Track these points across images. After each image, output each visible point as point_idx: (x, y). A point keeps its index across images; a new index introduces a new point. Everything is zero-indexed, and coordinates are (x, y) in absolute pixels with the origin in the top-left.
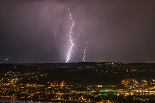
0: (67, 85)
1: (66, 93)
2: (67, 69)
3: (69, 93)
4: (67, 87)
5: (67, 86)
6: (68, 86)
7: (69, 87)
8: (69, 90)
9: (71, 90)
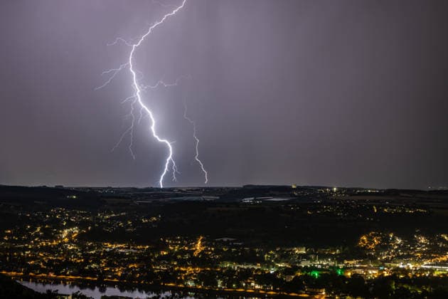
0: (211, 246)
1: (208, 269)
3: (216, 267)
4: (212, 252)
5: (211, 250)
6: (213, 249)
7: (216, 252)
8: (218, 261)
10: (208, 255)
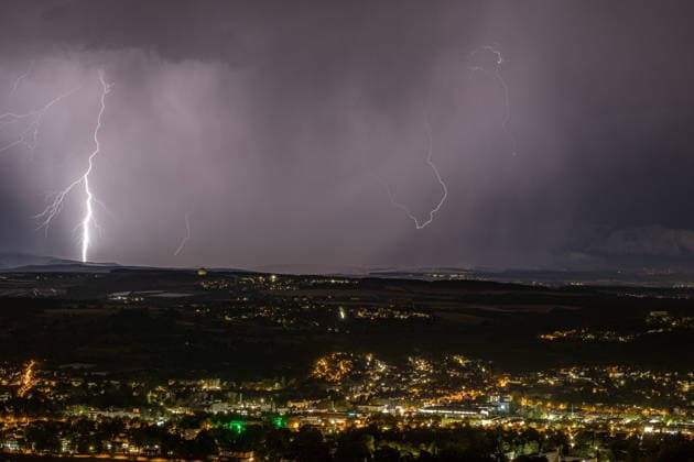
0: (51, 378)
1: (45, 419)
2: (53, 302)
3: (60, 416)
4: (53, 388)
5: (49, 386)
6: (53, 383)
7: (61, 388)
8: (62, 405)
9: (71, 402)
10: (43, 395)
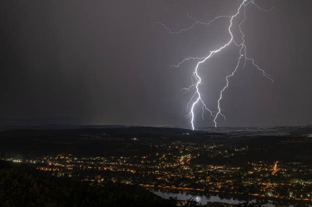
0: (284, 168)
1: (283, 184)
3: (289, 183)
6: (286, 170)
7: (288, 172)
8: (289, 179)
9: (292, 177)
10: (282, 174)
